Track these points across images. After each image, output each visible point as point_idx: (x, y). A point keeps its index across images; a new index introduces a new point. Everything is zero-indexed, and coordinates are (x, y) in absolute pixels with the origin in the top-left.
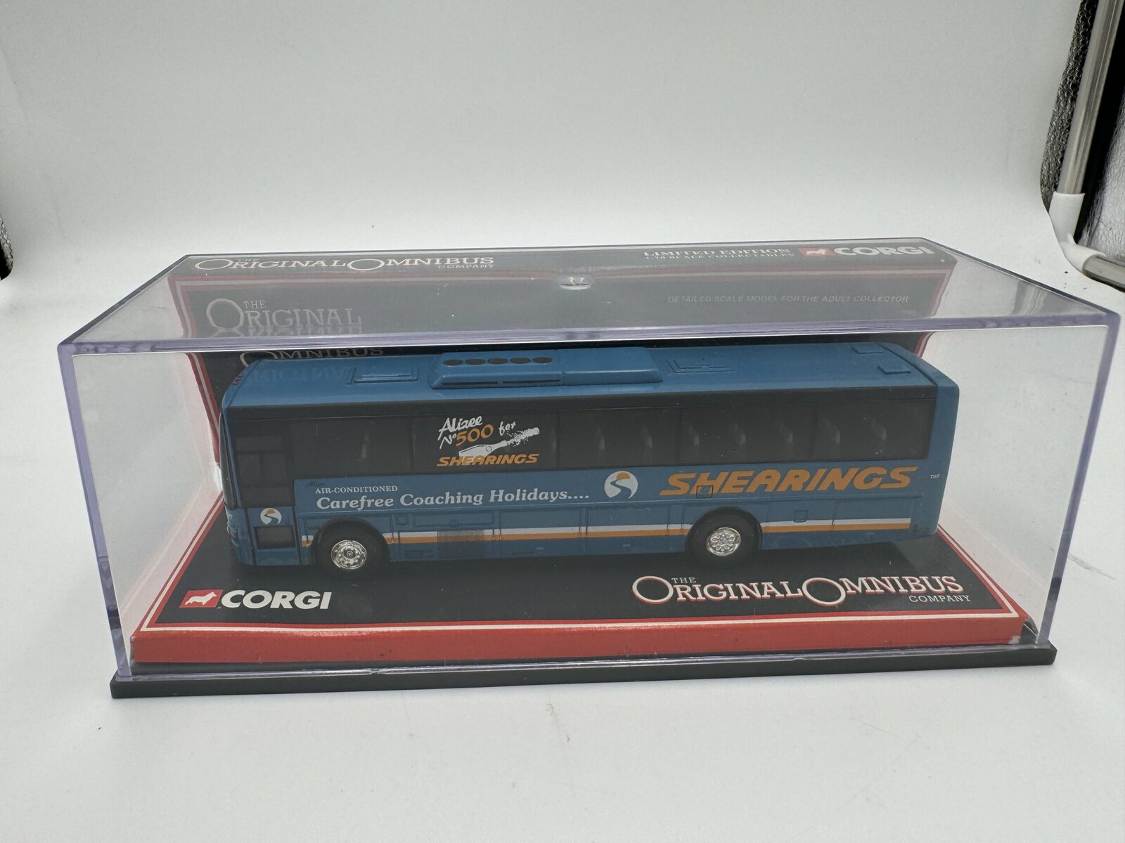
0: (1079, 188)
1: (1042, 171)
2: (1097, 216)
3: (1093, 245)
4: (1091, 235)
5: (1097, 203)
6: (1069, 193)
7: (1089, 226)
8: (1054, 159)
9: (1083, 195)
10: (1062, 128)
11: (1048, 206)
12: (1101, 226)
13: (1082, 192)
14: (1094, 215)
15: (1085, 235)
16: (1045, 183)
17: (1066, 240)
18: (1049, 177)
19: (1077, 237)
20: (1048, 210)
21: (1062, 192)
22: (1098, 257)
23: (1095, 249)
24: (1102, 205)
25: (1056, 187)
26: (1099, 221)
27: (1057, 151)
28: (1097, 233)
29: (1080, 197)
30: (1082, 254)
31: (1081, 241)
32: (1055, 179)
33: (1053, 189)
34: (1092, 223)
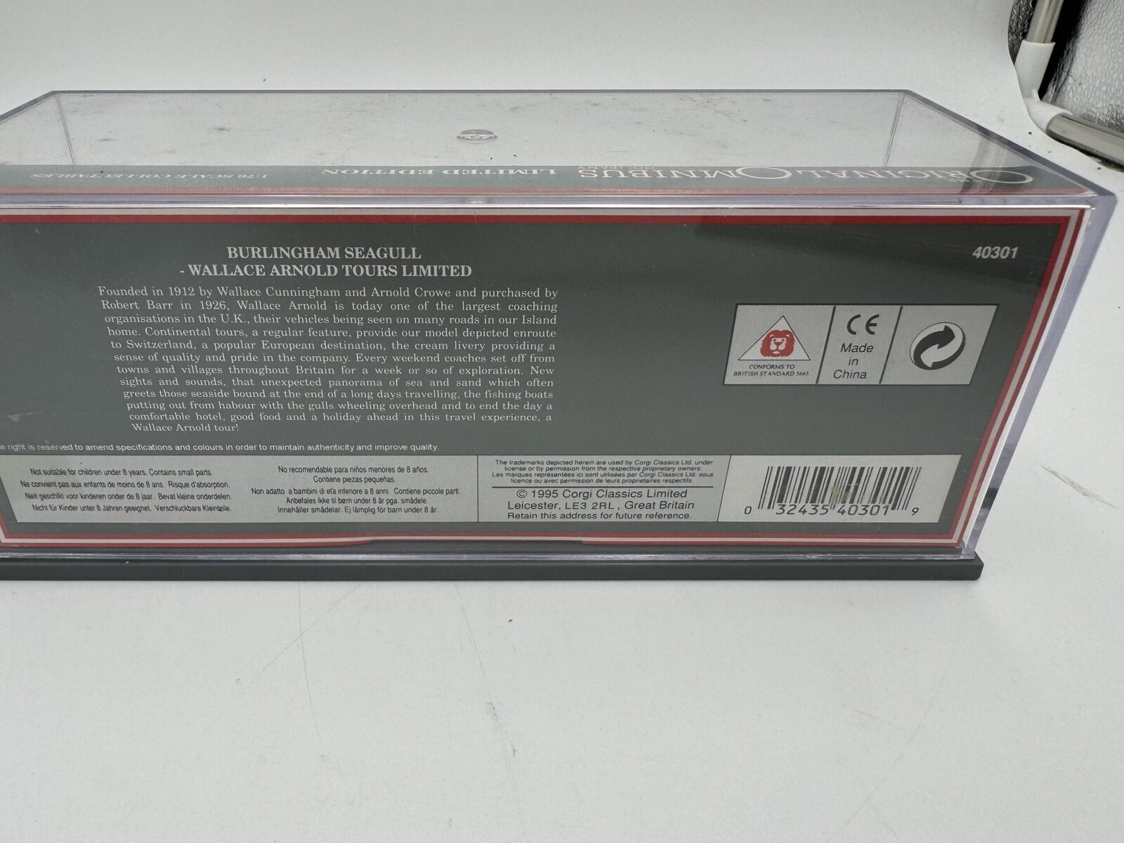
0: (1050, 36)
2: (1066, 69)
3: (1058, 102)
4: (1058, 91)
5: (1068, 53)
6: (1037, 42)
7: (1055, 79)
9: (1054, 44)
11: (1014, 56)
12: (1070, 80)
13: (1053, 40)
14: (1063, 68)
15: (1051, 92)
16: (1014, 30)
19: (1042, 92)
21: (1031, 41)
22: (1064, 116)
23: (1062, 107)
24: (1074, 55)
25: (1025, 36)
26: (1068, 74)
28: (1064, 88)
29: (1051, 46)
30: (1048, 112)
31: (1045, 97)
32: (1024, 25)
33: (1021, 37)
34: (1060, 76)
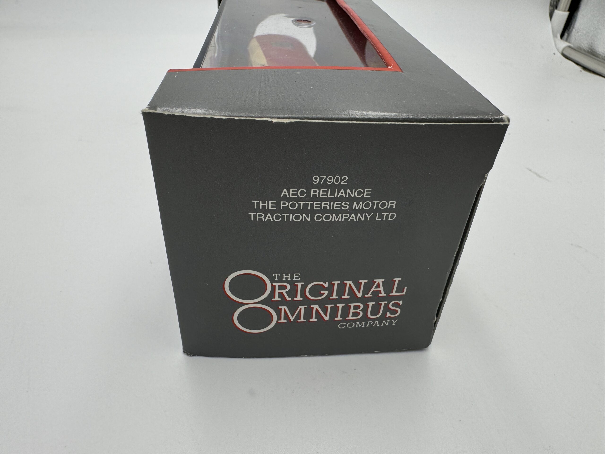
0: (567, 9)
2: (573, 25)
4: (568, 35)
5: (574, 18)
6: (562, 10)
7: (568, 30)
11: (551, 17)
12: (574, 30)
13: (568, 11)
15: (566, 35)
16: (552, 4)
19: (562, 36)
21: (559, 10)
22: (569, 47)
23: (569, 42)
24: (576, 19)
25: (556, 8)
26: (573, 28)
28: (571, 34)
29: (567, 14)
30: (563, 44)
31: (563, 38)
32: (557, 3)
33: (555, 7)
34: (570, 28)
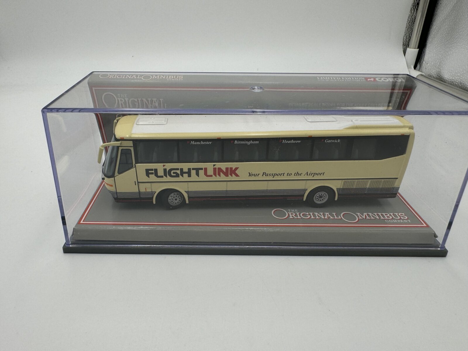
1: (404, 39)
8: (408, 34)
10: (412, 22)
17: (411, 68)
18: (406, 42)
20: (405, 55)
27: (410, 31)
